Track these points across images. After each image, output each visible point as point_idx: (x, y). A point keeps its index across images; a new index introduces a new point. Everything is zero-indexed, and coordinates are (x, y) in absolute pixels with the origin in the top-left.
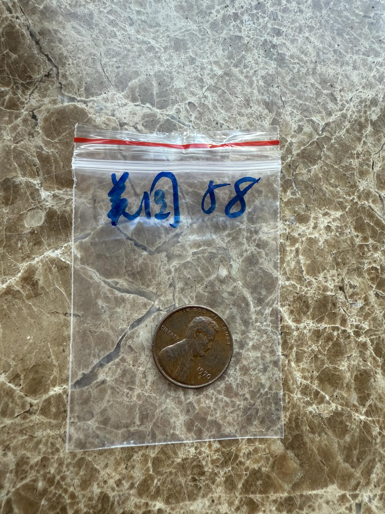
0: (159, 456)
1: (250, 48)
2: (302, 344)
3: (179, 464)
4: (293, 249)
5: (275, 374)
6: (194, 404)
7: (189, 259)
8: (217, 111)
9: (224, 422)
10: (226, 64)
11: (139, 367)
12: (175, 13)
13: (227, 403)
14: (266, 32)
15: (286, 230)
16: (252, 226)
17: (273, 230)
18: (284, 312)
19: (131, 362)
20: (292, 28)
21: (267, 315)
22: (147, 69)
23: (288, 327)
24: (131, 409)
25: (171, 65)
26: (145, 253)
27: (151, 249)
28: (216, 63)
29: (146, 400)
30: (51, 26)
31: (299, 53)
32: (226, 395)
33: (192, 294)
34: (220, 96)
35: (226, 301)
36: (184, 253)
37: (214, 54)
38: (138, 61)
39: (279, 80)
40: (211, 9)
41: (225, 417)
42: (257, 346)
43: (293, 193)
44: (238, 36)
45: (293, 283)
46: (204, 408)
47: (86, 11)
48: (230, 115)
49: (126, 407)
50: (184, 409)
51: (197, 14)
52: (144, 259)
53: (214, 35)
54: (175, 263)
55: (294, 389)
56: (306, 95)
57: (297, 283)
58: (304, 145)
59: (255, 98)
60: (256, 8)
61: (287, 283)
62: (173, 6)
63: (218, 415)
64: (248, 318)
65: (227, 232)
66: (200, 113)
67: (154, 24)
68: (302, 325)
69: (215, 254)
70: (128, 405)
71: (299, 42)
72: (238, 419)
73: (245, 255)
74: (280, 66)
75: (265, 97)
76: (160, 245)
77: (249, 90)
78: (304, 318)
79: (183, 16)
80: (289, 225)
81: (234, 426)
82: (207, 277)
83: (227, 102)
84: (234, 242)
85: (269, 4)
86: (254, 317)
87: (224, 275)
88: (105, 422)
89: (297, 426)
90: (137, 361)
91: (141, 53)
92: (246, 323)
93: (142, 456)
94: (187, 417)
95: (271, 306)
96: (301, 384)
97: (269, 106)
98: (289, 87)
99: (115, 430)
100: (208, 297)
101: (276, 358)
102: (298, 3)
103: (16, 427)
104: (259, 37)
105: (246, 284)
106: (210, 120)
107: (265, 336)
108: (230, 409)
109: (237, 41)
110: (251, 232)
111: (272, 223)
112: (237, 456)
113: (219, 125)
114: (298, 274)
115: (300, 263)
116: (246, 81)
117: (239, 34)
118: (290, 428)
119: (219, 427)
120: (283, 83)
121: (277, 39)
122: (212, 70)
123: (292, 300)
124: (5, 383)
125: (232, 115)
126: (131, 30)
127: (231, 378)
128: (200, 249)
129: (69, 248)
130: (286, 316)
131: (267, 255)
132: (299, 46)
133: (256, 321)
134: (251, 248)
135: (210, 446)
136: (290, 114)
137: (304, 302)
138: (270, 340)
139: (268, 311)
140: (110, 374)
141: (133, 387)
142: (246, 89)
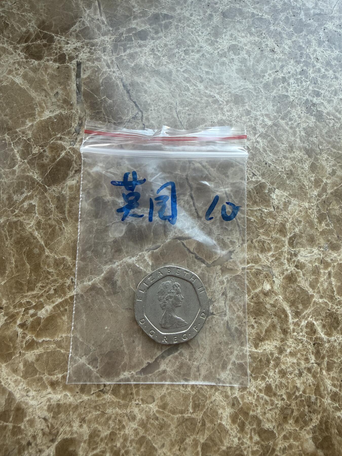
0: (207, 442)
1: (295, 105)
2: (332, 355)
3: (224, 451)
4: (326, 271)
5: (309, 379)
6: (239, 399)
7: (239, 273)
8: (266, 154)
9: (264, 418)
10: (274, 116)
11: (194, 361)
12: (236, 75)
13: (266, 401)
14: (308, 93)
15: (320, 255)
16: (292, 249)
17: (309, 255)
18: (317, 325)
19: (188, 357)
20: (329, 91)
21: (303, 327)
22: (212, 118)
23: (321, 339)
24: (186, 398)
25: (231, 115)
26: (203, 265)
27: (208, 262)
28: (267, 115)
29: (199, 391)
30: (139, 80)
31: (334, 111)
32: (267, 394)
33: (240, 303)
34: (269, 142)
35: (269, 311)
36: (236, 268)
37: (265, 108)
38: (205, 111)
39: (317, 132)
40: (264, 73)
41: (265, 413)
42: (294, 353)
43: (327, 225)
44: (285, 95)
45: (325, 301)
46: (247, 404)
47: (167, 70)
48: (277, 157)
49: (181, 395)
50: (230, 402)
51: (253, 76)
52: (202, 270)
53: (266, 94)
54: (227, 276)
55: (325, 395)
56: (339, 145)
57: (329, 301)
58: (337, 185)
59: (297, 145)
60: (301, 74)
61: (321, 301)
62: (234, 69)
63: (259, 411)
64: (287, 328)
65: (271, 253)
66: (252, 155)
67: (219, 82)
68: (332, 339)
69: (261, 271)
70: (183, 394)
71: (335, 102)
72: (275, 417)
73: (286, 273)
74: (318, 121)
75: (306, 145)
76: (216, 259)
77: (293, 139)
78: (335, 333)
79: (242, 77)
80: (323, 251)
81: (272, 422)
82: (254, 289)
83: (275, 147)
84: (277, 262)
85: (311, 71)
86: (292, 327)
87: (267, 289)
88: (164, 407)
89: (327, 428)
90: (192, 356)
91: (208, 104)
92: (285, 332)
93: (193, 440)
94: (232, 411)
95: (306, 319)
96: (331, 390)
97: (309, 152)
98: (326, 138)
99: (171, 415)
100: (254, 307)
101: (310, 365)
102: (334, 72)
103: (92, 403)
104: (302, 97)
105: (286, 298)
106: (261, 161)
107: (301, 345)
108: (269, 407)
109: (285, 99)
110: (291, 255)
111: (309, 248)
112: (274, 450)
113: (268, 165)
114: (330, 293)
115: (332, 284)
116: (290, 131)
117: (286, 94)
118: (321, 429)
119: (259, 422)
120: (321, 134)
121: (317, 99)
122: (263, 121)
123: (324, 315)
124: (85, 365)
125: (279, 157)
126: (201, 87)
127: (271, 380)
128: (249, 265)
129: (142, 257)
130: (319, 329)
131: (304, 275)
132: (334, 105)
133: (294, 331)
134: (291, 268)
135: (251, 438)
136: (326, 159)
137: (335, 318)
138: (305, 348)
139: (304, 323)
140: (170, 365)
141: (188, 378)
142: (290, 138)
